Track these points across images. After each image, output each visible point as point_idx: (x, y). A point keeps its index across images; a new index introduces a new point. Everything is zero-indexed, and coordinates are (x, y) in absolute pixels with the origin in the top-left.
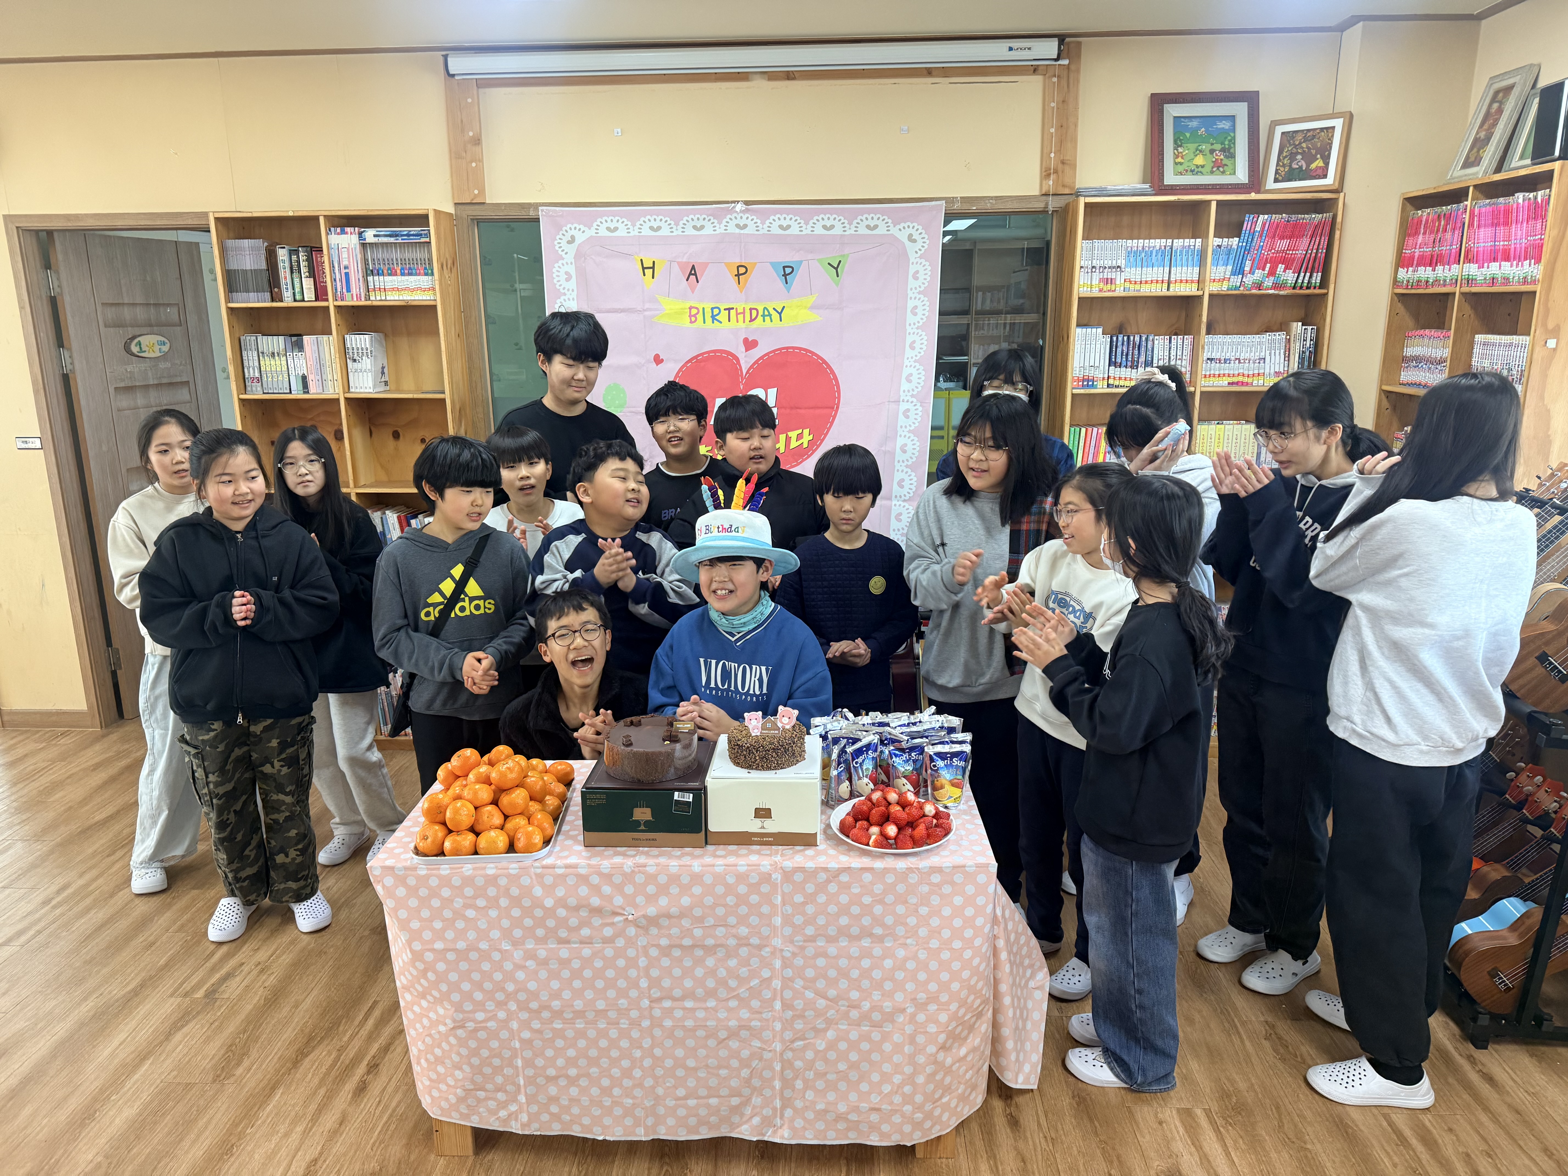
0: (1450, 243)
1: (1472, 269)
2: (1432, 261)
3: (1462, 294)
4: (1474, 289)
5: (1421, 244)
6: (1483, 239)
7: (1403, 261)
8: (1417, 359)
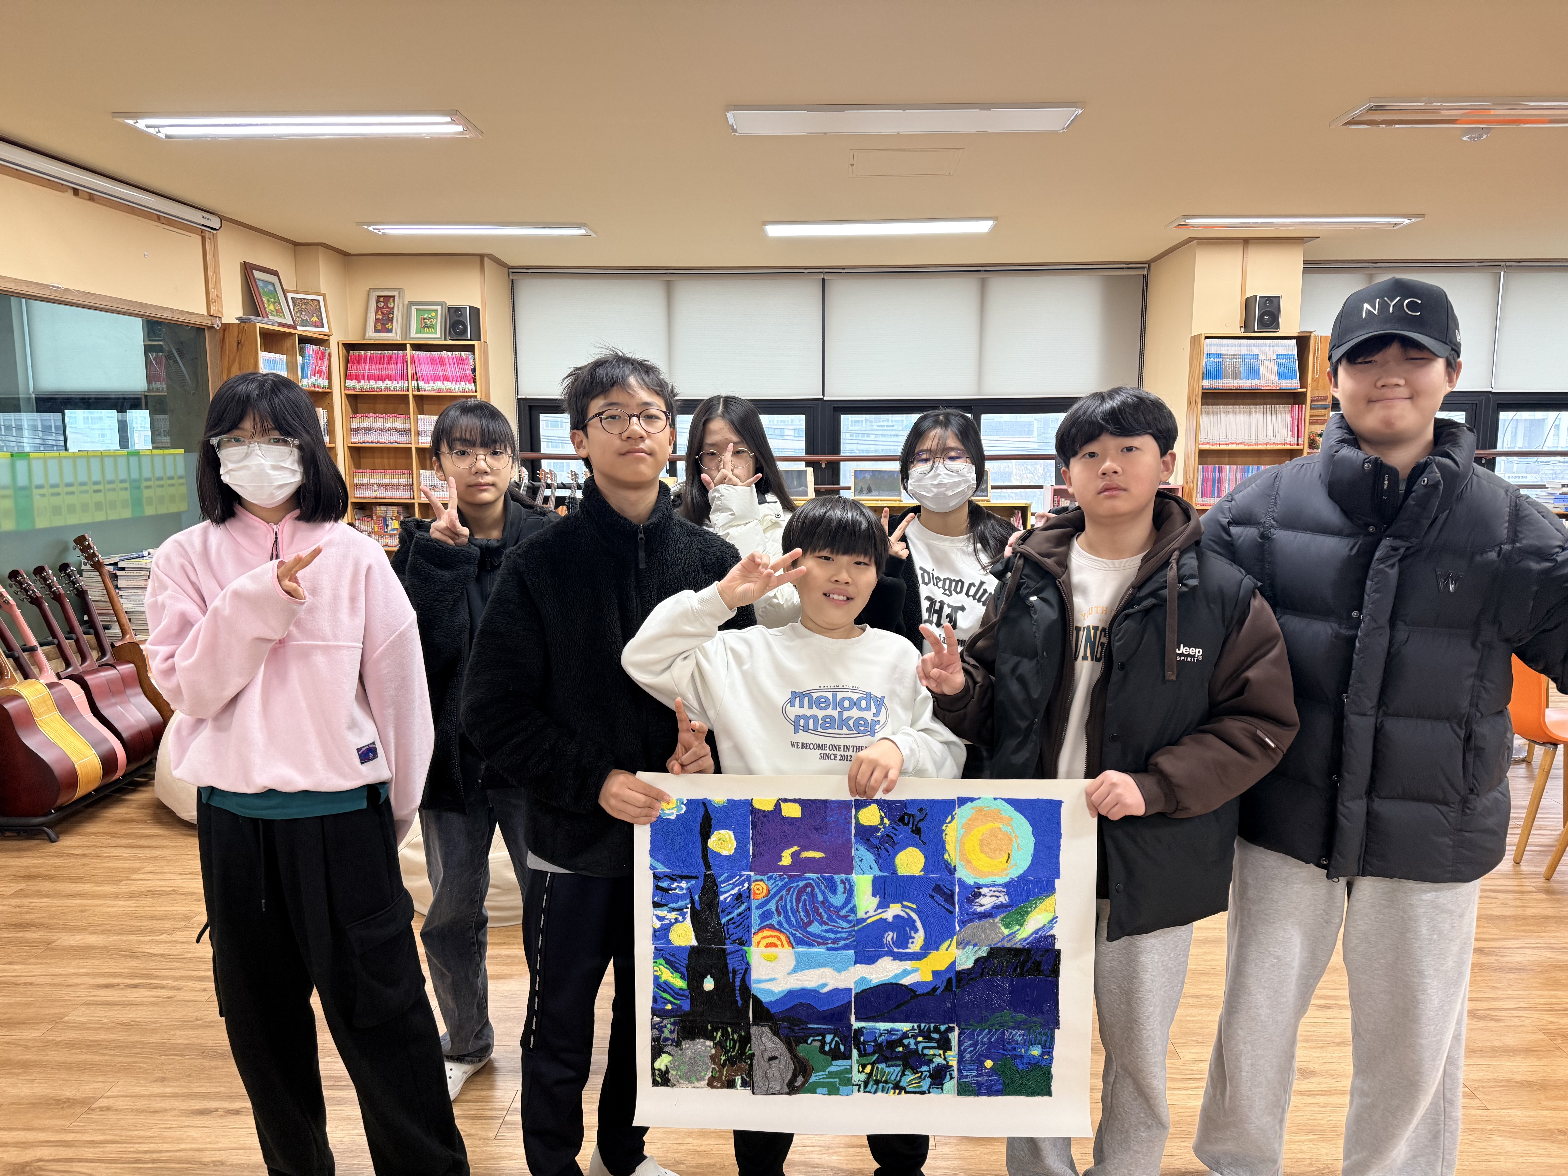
0: (395, 369)
1: (422, 384)
2: (381, 378)
3: (414, 396)
4: (424, 393)
5: (366, 369)
6: (425, 370)
7: (347, 377)
8: (367, 430)
